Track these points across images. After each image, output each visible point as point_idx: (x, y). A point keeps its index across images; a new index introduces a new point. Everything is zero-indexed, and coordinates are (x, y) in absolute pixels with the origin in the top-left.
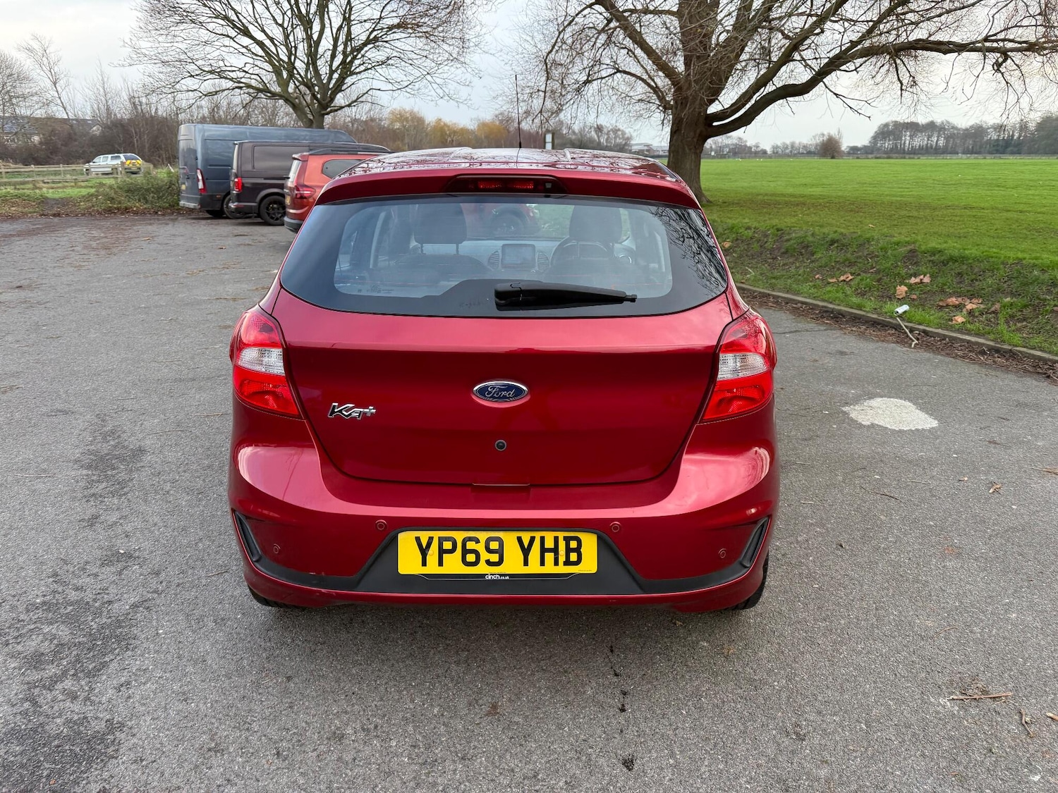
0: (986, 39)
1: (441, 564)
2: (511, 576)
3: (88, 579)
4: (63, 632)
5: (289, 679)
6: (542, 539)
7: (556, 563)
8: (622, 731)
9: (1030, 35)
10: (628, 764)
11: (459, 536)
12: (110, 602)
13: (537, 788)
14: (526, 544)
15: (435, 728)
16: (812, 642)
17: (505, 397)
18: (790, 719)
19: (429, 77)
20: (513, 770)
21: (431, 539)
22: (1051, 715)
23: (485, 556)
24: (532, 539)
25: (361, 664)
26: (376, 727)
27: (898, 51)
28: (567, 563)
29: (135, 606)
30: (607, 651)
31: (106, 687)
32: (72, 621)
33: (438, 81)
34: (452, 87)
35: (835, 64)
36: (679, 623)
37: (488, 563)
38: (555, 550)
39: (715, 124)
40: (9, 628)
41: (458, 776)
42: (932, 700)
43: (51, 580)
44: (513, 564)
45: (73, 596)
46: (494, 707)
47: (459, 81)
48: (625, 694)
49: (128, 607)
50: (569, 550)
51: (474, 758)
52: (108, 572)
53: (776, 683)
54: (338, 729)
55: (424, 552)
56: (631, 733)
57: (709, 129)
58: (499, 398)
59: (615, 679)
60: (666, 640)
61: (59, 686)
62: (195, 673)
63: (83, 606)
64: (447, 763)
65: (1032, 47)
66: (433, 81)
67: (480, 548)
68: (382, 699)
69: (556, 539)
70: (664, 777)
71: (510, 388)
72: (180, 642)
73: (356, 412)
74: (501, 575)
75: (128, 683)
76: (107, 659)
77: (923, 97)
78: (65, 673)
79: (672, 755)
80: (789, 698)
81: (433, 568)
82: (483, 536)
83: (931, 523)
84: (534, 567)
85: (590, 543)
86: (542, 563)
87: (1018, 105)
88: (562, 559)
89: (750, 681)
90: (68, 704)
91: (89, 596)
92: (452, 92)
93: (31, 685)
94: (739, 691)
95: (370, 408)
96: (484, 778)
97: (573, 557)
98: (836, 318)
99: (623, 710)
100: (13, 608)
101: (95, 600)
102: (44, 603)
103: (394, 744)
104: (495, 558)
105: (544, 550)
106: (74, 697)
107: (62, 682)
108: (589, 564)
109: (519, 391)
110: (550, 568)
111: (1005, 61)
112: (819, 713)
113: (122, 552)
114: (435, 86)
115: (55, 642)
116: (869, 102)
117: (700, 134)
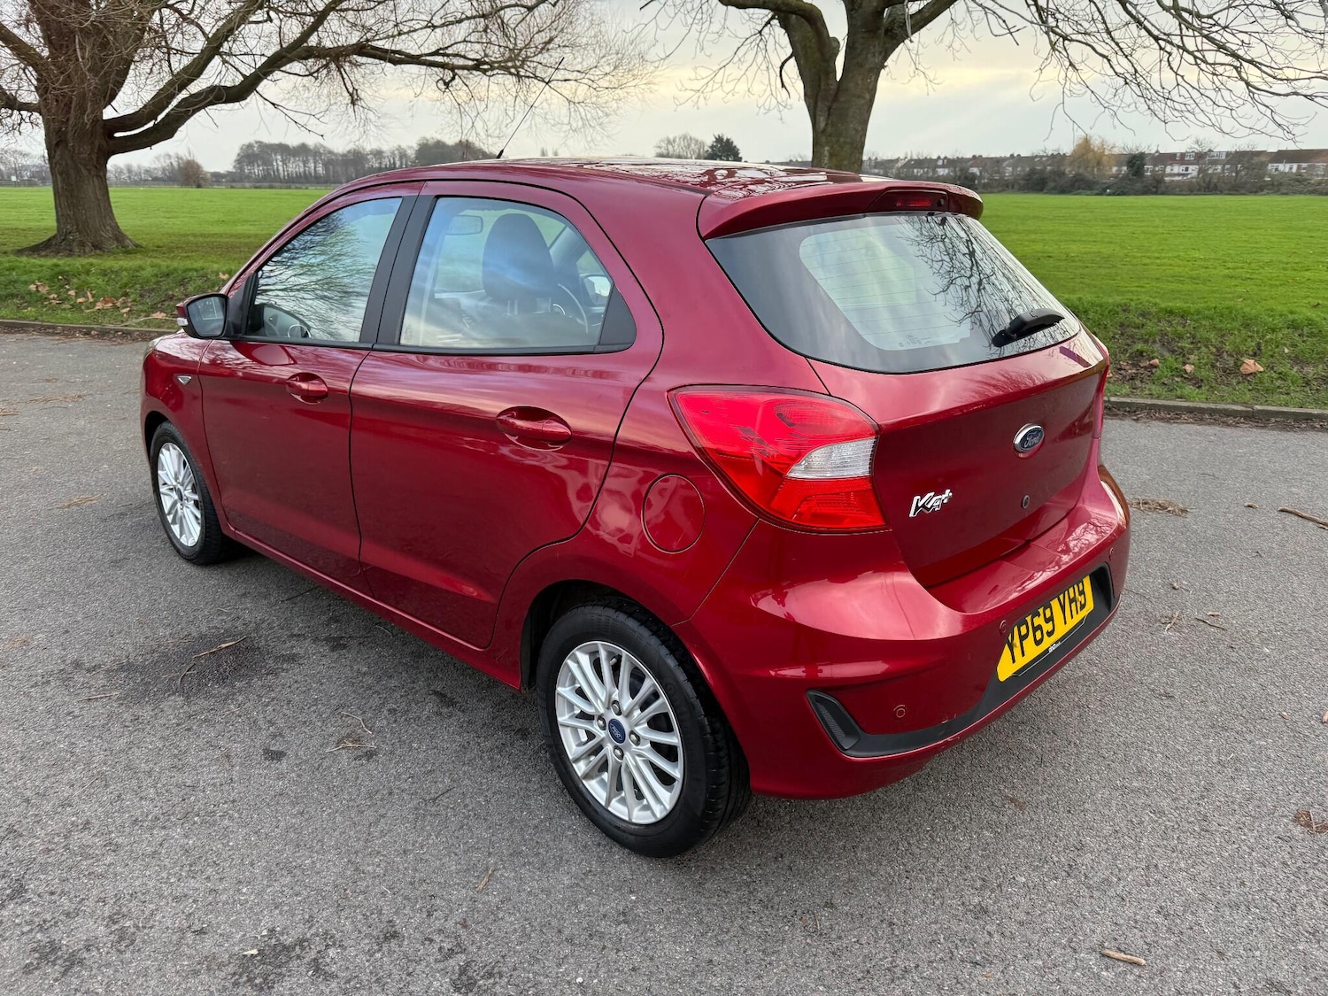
0: (436, 53)
2: (1060, 640)
7: (1078, 611)
9: (474, 52)
14: (1062, 603)
23: (1045, 627)
27: (337, 57)
28: (1081, 607)
35: (275, 63)
37: (1049, 634)
38: (1075, 598)
39: (117, 135)
44: (1060, 626)
46: (1012, 800)
50: (1080, 594)
51: (1083, 843)
57: (111, 142)
62: (731, 979)
64: (1079, 861)
65: (478, 66)
67: (1041, 620)
68: (937, 859)
73: (936, 502)
74: (1056, 643)
77: (371, 115)
81: (1020, 661)
82: (1040, 607)
84: (1070, 623)
85: (1086, 580)
86: (1072, 616)
87: (474, 131)
88: (1079, 605)
95: (949, 493)
97: (1083, 599)
104: (1051, 626)
105: (1070, 602)
108: (1089, 601)
110: (1076, 618)
111: (453, 79)
113: (253, 952)
116: (318, 116)
117: (100, 149)
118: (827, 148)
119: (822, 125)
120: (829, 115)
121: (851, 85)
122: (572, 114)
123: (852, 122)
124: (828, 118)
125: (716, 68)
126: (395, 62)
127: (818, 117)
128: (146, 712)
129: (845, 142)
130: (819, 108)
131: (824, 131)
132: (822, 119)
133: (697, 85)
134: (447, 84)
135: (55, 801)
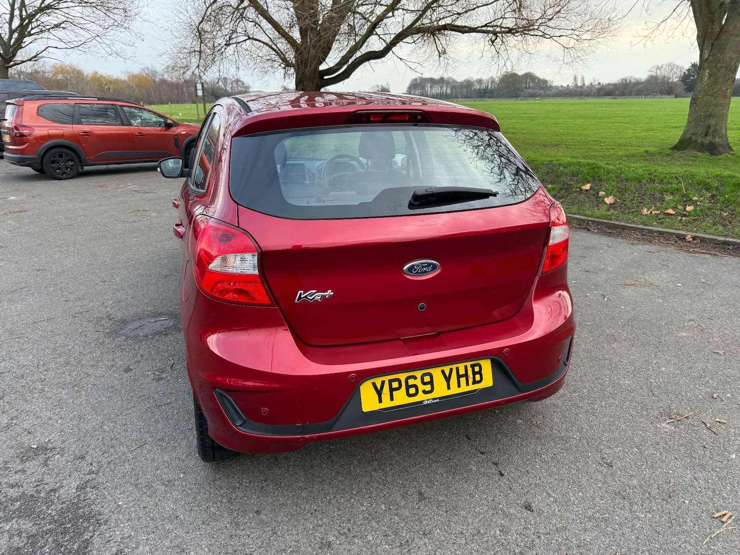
0: (486, 26)
1: (392, 399)
2: (439, 398)
3: (17, 476)
4: (27, 525)
5: (258, 512)
6: (457, 369)
7: (468, 384)
8: (511, 489)
9: (509, 23)
10: (528, 507)
11: (402, 377)
12: (54, 490)
13: (485, 539)
14: (447, 374)
15: (391, 519)
17: (425, 272)
18: (597, 456)
19: (98, 38)
20: (462, 533)
21: (383, 382)
22: (718, 420)
23: (421, 387)
24: (451, 370)
25: (306, 488)
26: (349, 530)
27: (434, 31)
28: (475, 382)
29: (81, 488)
30: (466, 439)
32: (28, 514)
33: (107, 42)
34: (118, 47)
35: (399, 38)
36: (497, 411)
37: (425, 392)
38: (466, 375)
39: (326, 77)
41: (430, 547)
42: (659, 426)
44: (441, 390)
46: (421, 494)
47: (124, 42)
48: (496, 464)
49: (74, 491)
50: (474, 373)
51: (432, 532)
52: (32, 466)
53: (575, 436)
54: (322, 539)
55: (379, 393)
56: (517, 488)
57: (322, 81)
58: (422, 273)
59: (484, 457)
60: (496, 424)
62: (176, 528)
63: (29, 499)
64: (416, 541)
65: (510, 31)
66: (102, 42)
67: (418, 382)
68: (339, 510)
69: (466, 367)
70: (554, 510)
71: (429, 265)
72: (144, 508)
73: (318, 296)
74: (433, 399)
76: (87, 537)
77: (450, 61)
79: (549, 495)
80: (588, 443)
81: (387, 403)
82: (418, 374)
84: (455, 390)
85: (486, 366)
86: (459, 386)
88: (471, 380)
89: (561, 438)
91: (31, 491)
92: (118, 51)
94: (559, 446)
95: (329, 291)
96: (447, 543)
97: (478, 377)
99: (502, 475)
101: (38, 492)
103: (371, 538)
104: (428, 388)
105: (459, 376)
108: (488, 381)
109: (435, 266)
110: (464, 388)
111: (496, 39)
112: (609, 448)
113: (35, 447)
114: (104, 45)
115: (24, 535)
116: (421, 64)
117: (317, 85)
118: (707, 71)
119: (706, 56)
120: (711, 49)
121: (731, 28)
122: (566, 54)
123: (728, 53)
124: (711, 51)
125: (659, 22)
126: (463, 32)
127: (704, 50)
128: (107, 341)
129: (722, 67)
130: (705, 45)
131: (707, 59)
132: (706, 51)
133: (646, 33)
134: (493, 42)
135: (45, 368)
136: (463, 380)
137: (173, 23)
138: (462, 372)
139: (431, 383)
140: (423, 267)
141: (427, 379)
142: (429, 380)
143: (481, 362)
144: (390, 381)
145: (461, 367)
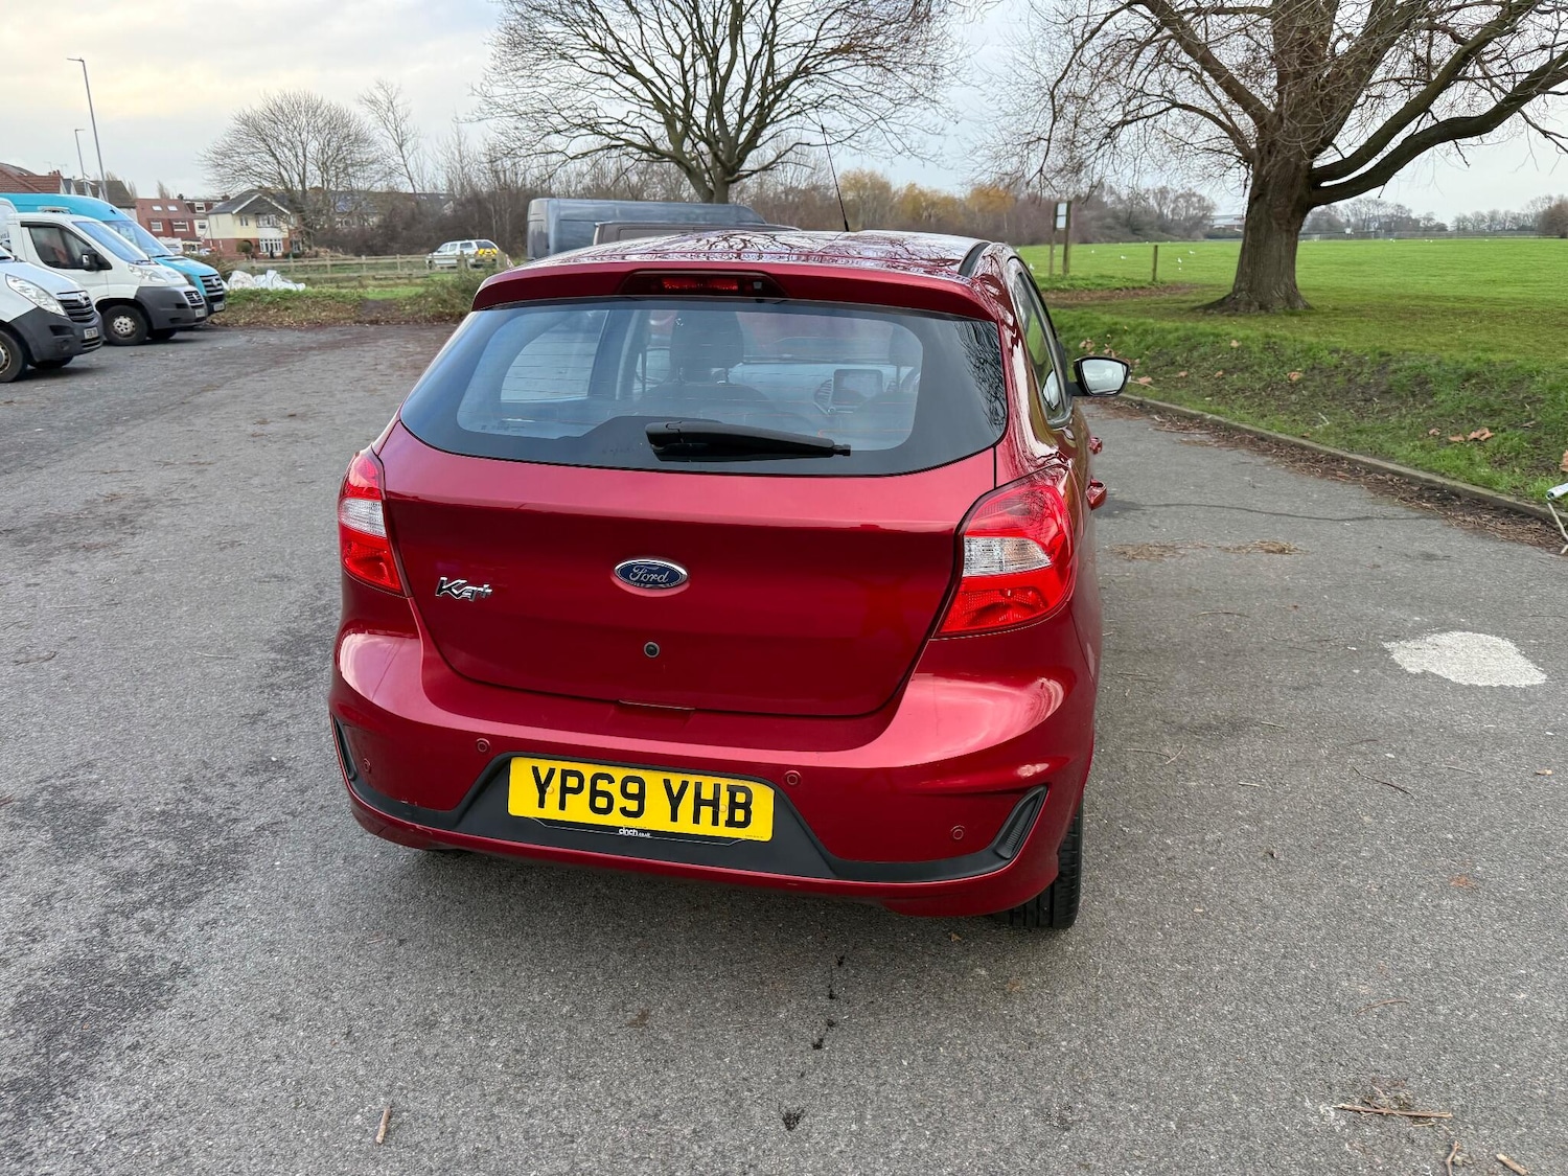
1: (562, 806)
2: (653, 833)
3: (223, 790)
6: (698, 786)
7: (715, 822)
8: (802, 1075)
10: (791, 1120)
11: (588, 770)
12: (235, 820)
13: (653, 1131)
14: (675, 790)
15: (554, 1032)
16: (1150, 991)
17: (655, 582)
18: (1061, 1096)
20: (630, 1103)
21: (552, 772)
22: (1505, 1158)
23: (620, 801)
24: (684, 785)
28: (731, 823)
29: (259, 829)
30: (833, 963)
31: (188, 924)
32: (185, 839)
36: (955, 937)
37: (624, 811)
38: (714, 803)
39: (1324, 184)
40: (114, 838)
41: (555, 1099)
42: (1308, 1104)
43: (182, 785)
44: (656, 817)
45: (198, 806)
46: (644, 1016)
48: (831, 1024)
49: (253, 829)
50: (733, 805)
51: (587, 1079)
52: (248, 782)
53: (1064, 1043)
55: (542, 789)
56: (813, 1081)
57: (1314, 193)
58: (648, 582)
59: (826, 1002)
60: (927, 959)
61: (139, 915)
62: (295, 920)
63: (204, 820)
66: (888, 129)
67: (614, 789)
69: (717, 788)
70: (833, 1147)
71: (663, 570)
72: (294, 879)
73: (468, 591)
74: (640, 831)
75: (215, 921)
76: (204, 889)
78: (151, 900)
79: (860, 1119)
80: (1075, 1066)
81: (551, 811)
82: (619, 774)
83: (1450, 836)
84: (685, 825)
86: (696, 820)
88: (723, 816)
89: (1027, 1034)
90: (140, 937)
91: (215, 812)
92: (915, 145)
93: (110, 909)
94: (1003, 1046)
95: (486, 586)
96: (588, 1106)
97: (740, 815)
98: (1443, 499)
99: (818, 1047)
100: (128, 814)
101: (220, 816)
102: (163, 812)
103: (494, 1044)
104: (633, 806)
105: (699, 802)
106: (148, 928)
107: (144, 909)
108: (761, 828)
109: (674, 575)
110: (705, 828)
112: (1111, 1095)
113: (274, 759)
114: (891, 136)
115: (156, 861)
136: (707, 812)
137: (1003, 85)
138: (707, 794)
139: (640, 797)
140: (650, 572)
141: (633, 788)
142: (637, 792)
143: (753, 786)
144: (565, 774)
145: (708, 785)
